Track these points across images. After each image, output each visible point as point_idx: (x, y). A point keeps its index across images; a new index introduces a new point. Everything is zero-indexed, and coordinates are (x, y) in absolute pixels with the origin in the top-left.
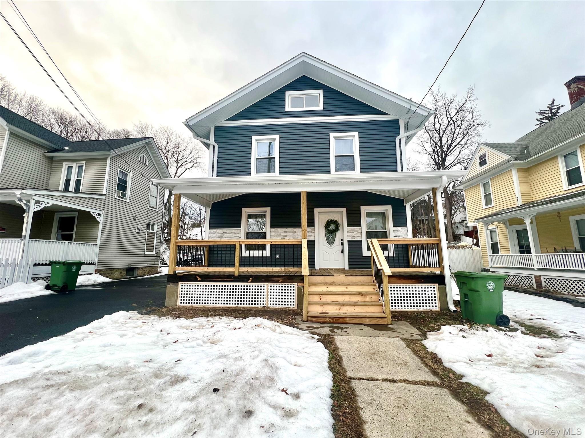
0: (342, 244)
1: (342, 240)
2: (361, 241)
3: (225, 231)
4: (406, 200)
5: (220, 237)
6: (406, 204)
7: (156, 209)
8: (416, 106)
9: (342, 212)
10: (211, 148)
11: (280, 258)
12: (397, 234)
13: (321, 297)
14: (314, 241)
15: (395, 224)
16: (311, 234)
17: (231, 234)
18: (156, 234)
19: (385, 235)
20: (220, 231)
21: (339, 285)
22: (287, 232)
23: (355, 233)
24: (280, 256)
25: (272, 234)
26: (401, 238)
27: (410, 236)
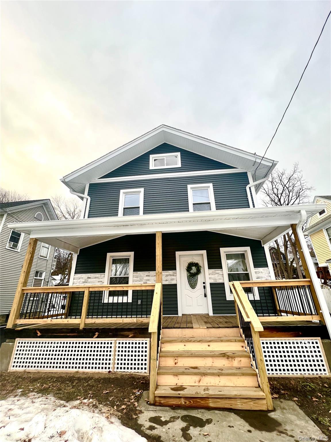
0: (204, 287)
1: (204, 283)
2: (223, 284)
3: (89, 276)
4: (263, 241)
5: (83, 282)
6: (264, 244)
7: (46, 258)
8: (260, 159)
9: (202, 255)
10: (85, 200)
11: (142, 304)
12: (260, 275)
13: (176, 361)
14: (175, 285)
15: (256, 266)
16: (173, 277)
17: (95, 280)
18: (43, 281)
19: (247, 277)
20: (85, 276)
21: (199, 341)
22: (149, 276)
23: (216, 275)
24: (142, 302)
25: (135, 279)
26: (263, 280)
27: (273, 278)
